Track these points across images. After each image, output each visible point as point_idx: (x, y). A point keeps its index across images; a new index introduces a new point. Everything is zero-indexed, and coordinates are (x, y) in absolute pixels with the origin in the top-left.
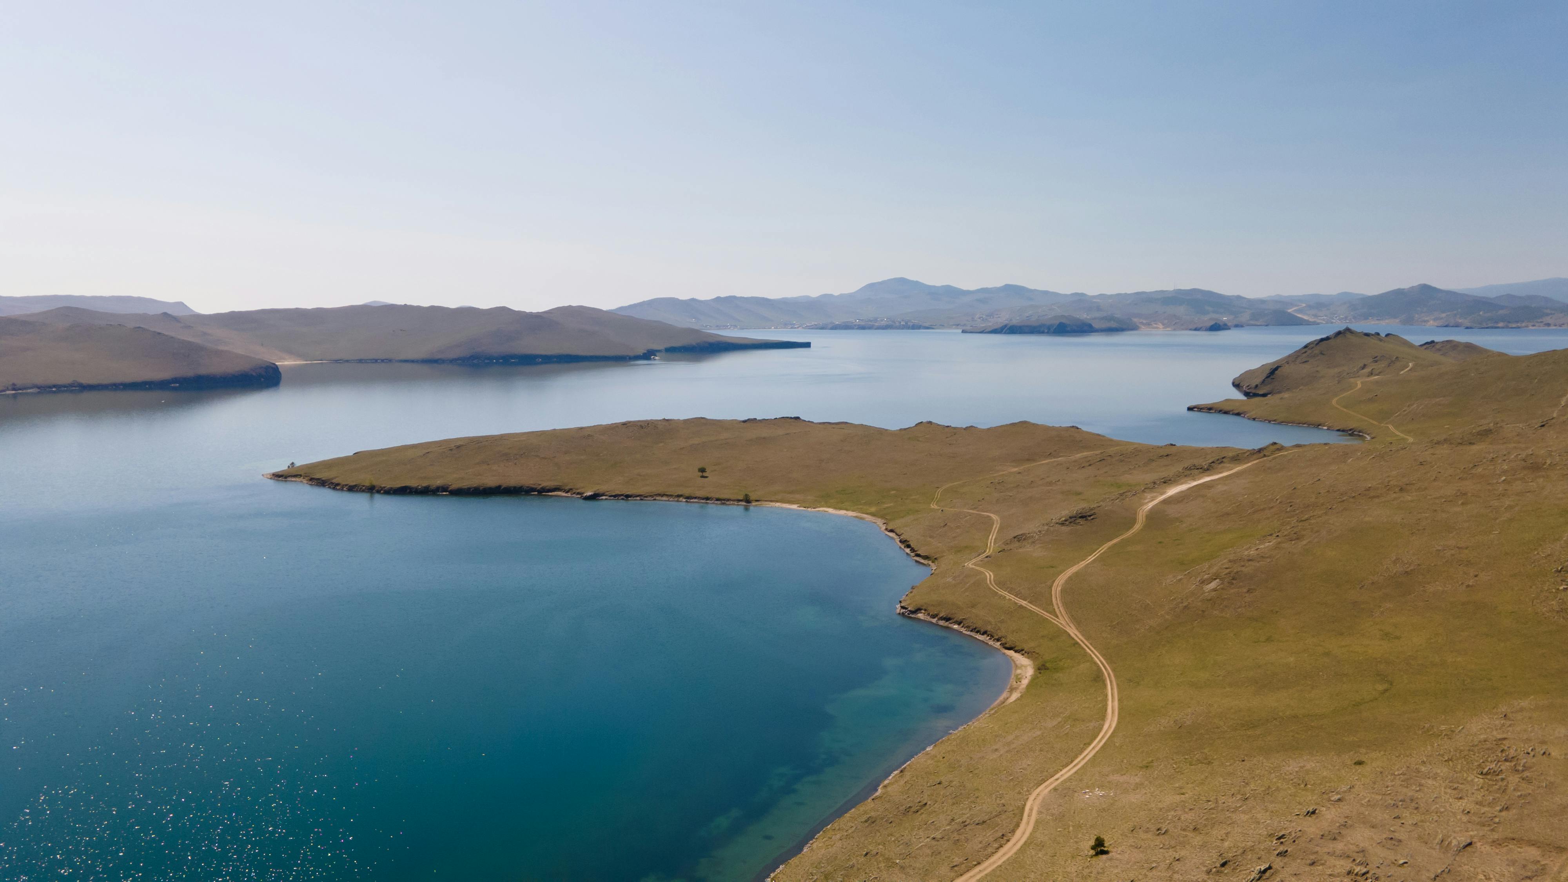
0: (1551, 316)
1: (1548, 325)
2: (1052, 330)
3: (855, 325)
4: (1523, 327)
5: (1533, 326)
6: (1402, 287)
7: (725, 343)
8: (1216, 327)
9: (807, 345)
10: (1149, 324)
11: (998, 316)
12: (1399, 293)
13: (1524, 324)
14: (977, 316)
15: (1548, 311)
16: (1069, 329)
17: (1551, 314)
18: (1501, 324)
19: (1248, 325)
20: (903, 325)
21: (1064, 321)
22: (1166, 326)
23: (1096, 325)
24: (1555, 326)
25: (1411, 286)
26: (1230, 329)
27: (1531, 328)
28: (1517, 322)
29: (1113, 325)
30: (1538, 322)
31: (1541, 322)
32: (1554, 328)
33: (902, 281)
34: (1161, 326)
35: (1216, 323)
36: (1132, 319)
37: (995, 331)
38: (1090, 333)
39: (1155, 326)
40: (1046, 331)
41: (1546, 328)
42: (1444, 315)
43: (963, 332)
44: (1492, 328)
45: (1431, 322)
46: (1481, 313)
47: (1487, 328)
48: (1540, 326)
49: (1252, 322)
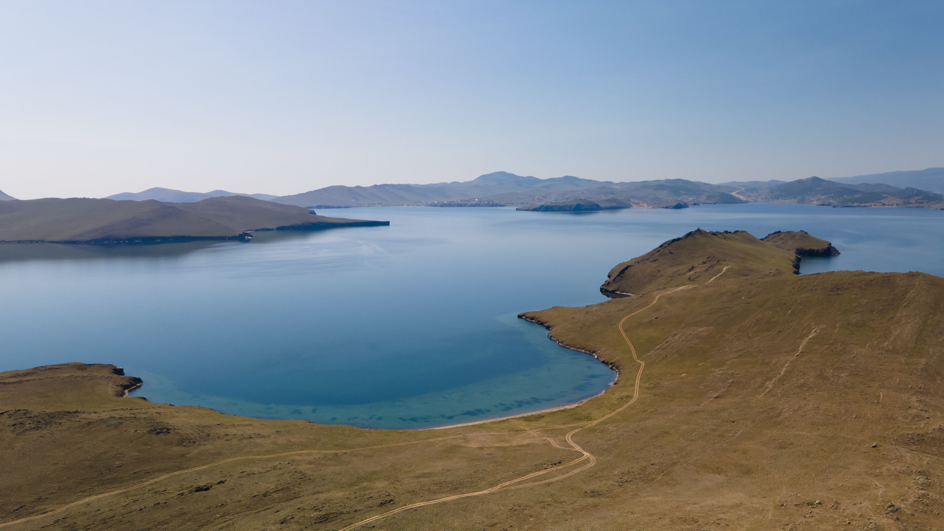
0: (886, 199)
1: (884, 205)
2: (572, 208)
3: (456, 204)
4: (869, 206)
5: (875, 205)
6: (802, 178)
7: (325, 223)
8: (679, 206)
9: (387, 224)
10: (638, 204)
11: (549, 197)
12: (800, 182)
13: (869, 204)
14: (537, 197)
15: (886, 195)
16: (583, 208)
17: (887, 197)
18: (856, 204)
19: (703, 203)
20: (486, 204)
21: (581, 203)
22: (648, 205)
23: (602, 205)
24: (889, 205)
25: (807, 178)
26: (688, 207)
27: (873, 207)
28: (865, 203)
29: (614, 204)
30: (878, 203)
31: (881, 203)
32: (888, 207)
33: (503, 173)
34: (645, 205)
35: (679, 203)
36: (631, 200)
37: (536, 210)
38: (597, 210)
39: (642, 205)
40: (568, 209)
41: (883, 207)
42: (823, 197)
43: (517, 209)
44: (849, 206)
45: (815, 202)
46: (845, 196)
47: (847, 207)
48: (879, 206)
49: (707, 202)
